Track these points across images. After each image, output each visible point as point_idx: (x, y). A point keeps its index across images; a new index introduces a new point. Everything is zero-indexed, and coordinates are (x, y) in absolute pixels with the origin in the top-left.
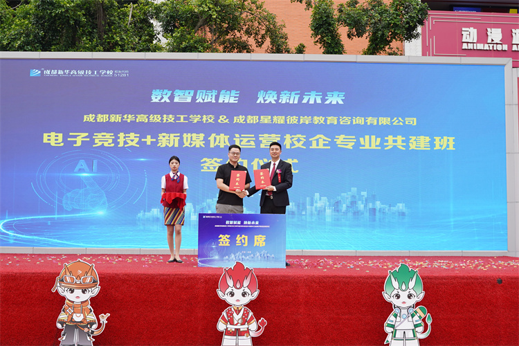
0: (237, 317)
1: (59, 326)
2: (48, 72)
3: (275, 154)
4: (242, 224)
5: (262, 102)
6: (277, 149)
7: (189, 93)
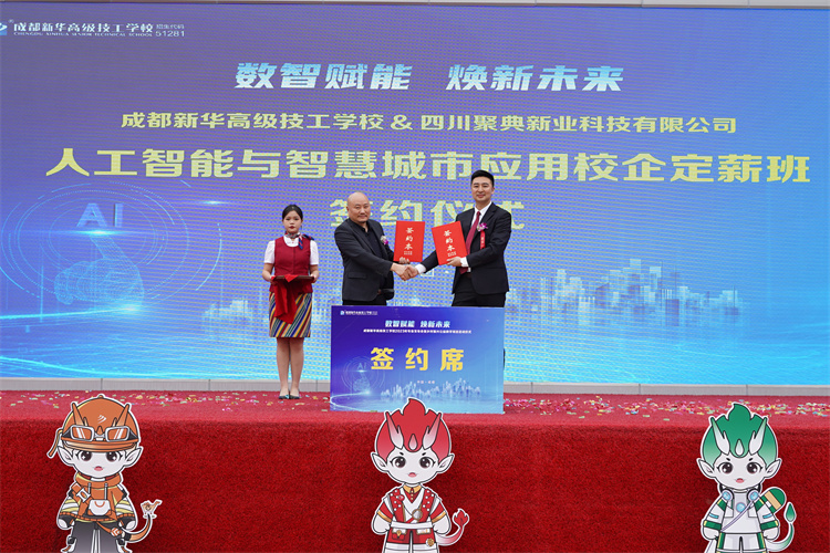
0: (411, 507)
1: (62, 524)
2: (22, 27)
3: (481, 194)
4: (417, 326)
5: (458, 87)
6: (485, 185)
7: (312, 70)
